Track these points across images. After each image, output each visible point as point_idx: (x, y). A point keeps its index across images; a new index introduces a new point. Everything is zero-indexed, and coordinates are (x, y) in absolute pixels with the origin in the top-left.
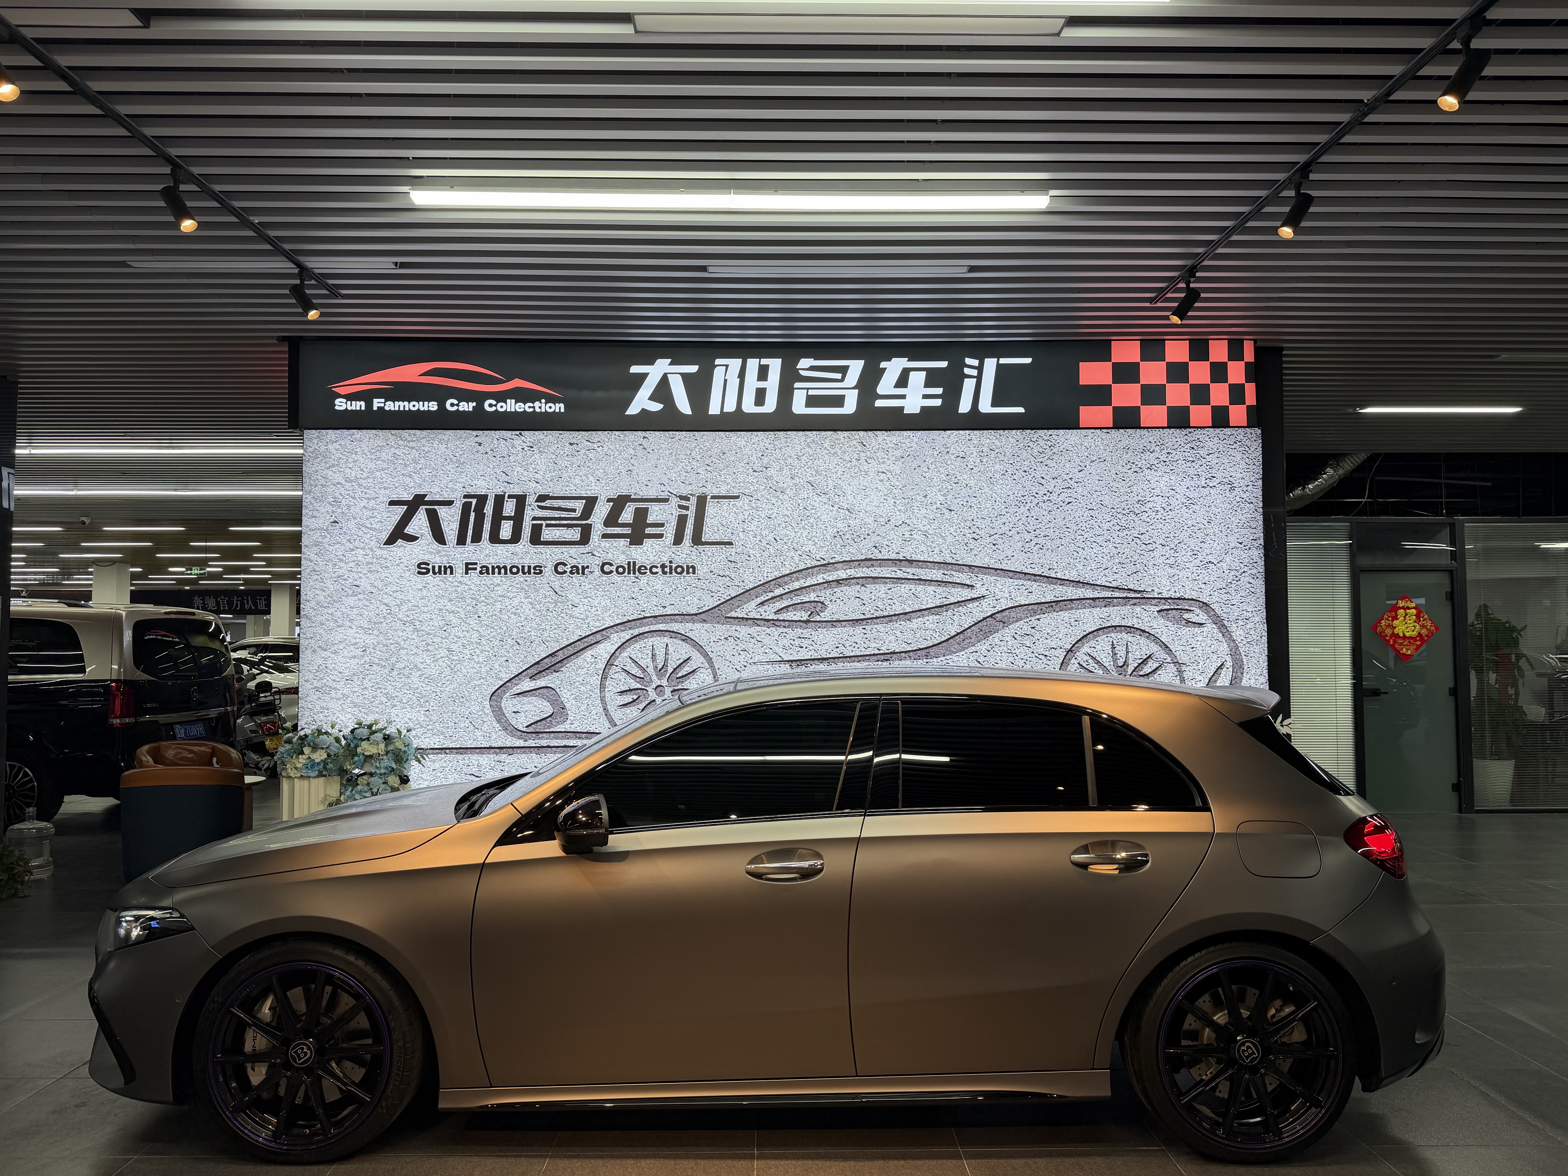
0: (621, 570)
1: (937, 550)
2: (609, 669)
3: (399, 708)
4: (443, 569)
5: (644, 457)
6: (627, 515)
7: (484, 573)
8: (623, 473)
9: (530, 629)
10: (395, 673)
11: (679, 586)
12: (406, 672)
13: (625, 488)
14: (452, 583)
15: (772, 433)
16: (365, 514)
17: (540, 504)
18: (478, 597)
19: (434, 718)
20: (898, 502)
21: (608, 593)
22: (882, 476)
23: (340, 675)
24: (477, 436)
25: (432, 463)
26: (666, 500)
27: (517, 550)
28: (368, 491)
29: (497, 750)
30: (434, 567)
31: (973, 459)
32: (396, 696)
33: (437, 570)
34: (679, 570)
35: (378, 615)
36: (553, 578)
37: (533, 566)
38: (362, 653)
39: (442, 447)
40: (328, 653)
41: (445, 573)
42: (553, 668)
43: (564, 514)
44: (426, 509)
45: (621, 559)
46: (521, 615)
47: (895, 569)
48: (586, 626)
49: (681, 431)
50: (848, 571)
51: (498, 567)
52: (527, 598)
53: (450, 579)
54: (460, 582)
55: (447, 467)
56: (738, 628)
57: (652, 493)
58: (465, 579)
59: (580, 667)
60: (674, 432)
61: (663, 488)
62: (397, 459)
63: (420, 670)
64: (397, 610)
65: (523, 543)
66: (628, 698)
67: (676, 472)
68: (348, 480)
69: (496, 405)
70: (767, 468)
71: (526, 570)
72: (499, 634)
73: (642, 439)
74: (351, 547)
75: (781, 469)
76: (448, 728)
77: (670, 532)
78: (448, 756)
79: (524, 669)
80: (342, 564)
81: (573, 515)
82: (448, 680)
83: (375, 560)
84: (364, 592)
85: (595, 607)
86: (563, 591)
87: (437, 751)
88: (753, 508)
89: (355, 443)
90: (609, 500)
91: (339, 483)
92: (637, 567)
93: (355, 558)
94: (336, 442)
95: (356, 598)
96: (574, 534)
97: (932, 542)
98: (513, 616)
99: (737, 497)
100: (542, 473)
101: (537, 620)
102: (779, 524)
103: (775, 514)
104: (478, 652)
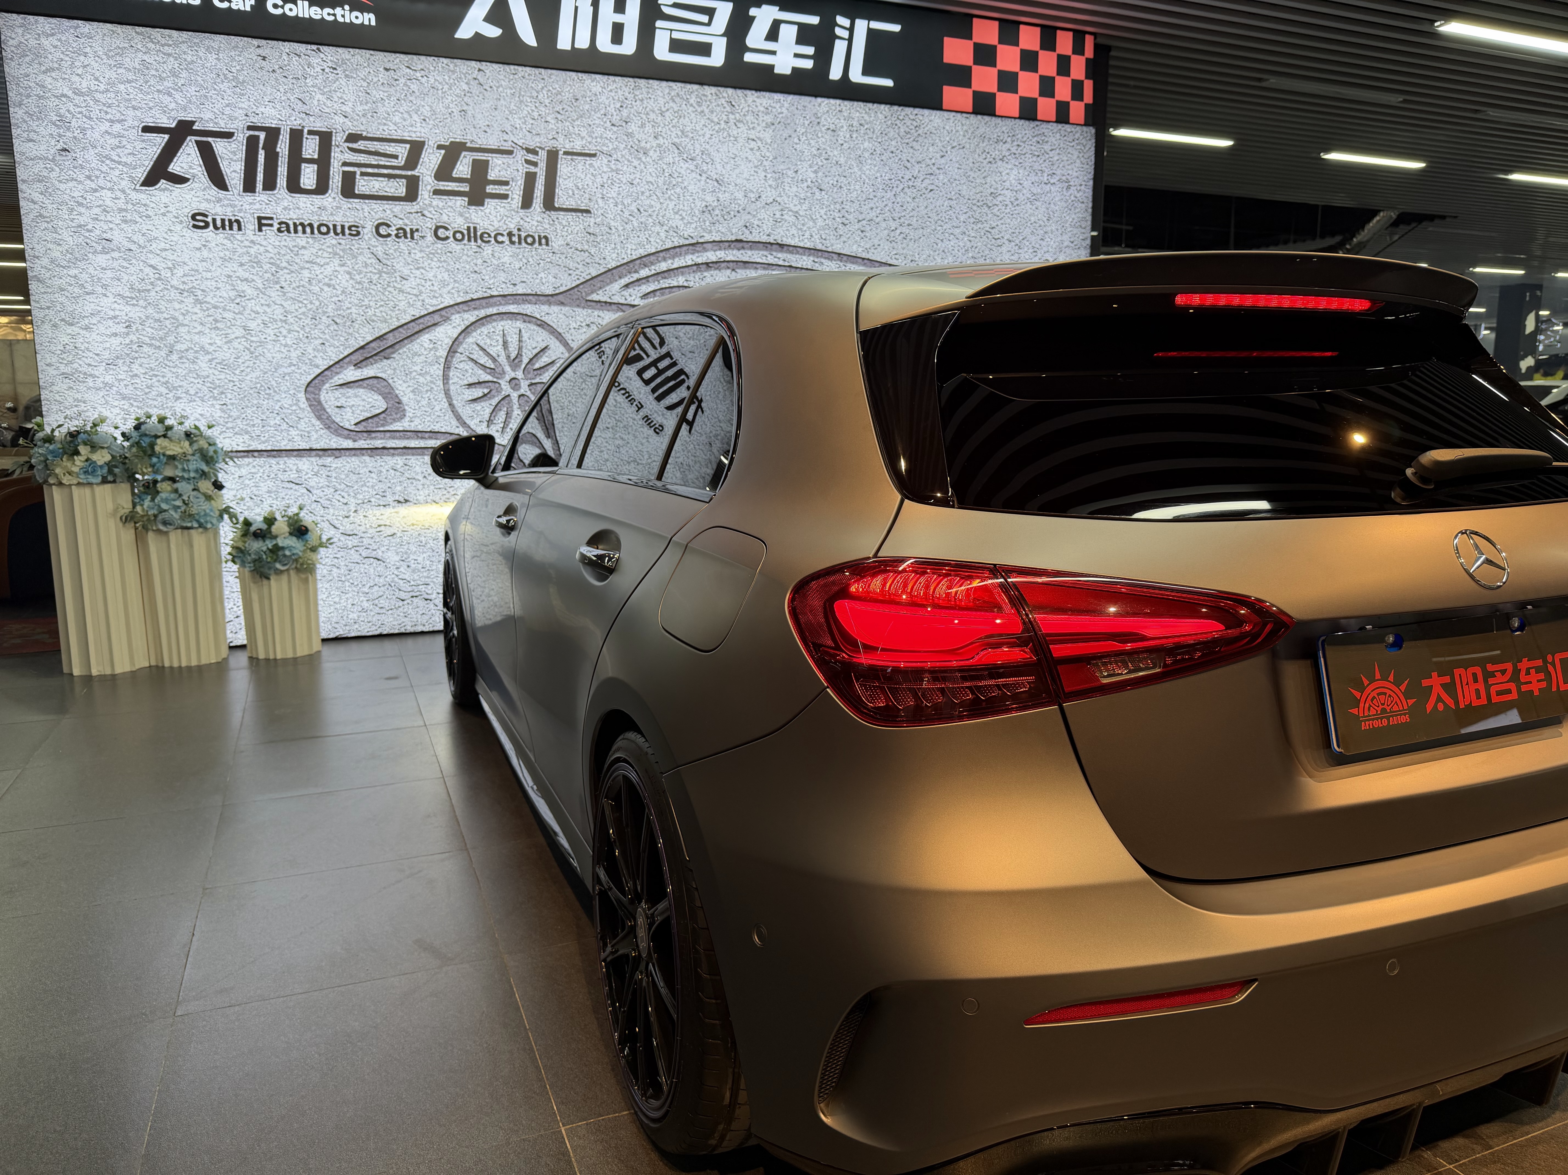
0: (459, 236)
1: (807, 235)
2: (452, 357)
3: (185, 400)
4: (227, 223)
5: (481, 95)
6: (463, 168)
7: (282, 232)
8: (455, 114)
9: (350, 306)
10: (174, 357)
11: (530, 260)
12: (190, 355)
13: (459, 132)
14: (242, 242)
15: (631, 80)
16: (108, 141)
17: (351, 145)
18: (278, 262)
19: (235, 414)
20: (769, 176)
21: (445, 265)
22: (753, 144)
23: (97, 358)
24: (259, 47)
25: (199, 79)
26: (510, 153)
27: (326, 203)
28: (109, 110)
29: (321, 453)
30: (214, 220)
31: (844, 133)
32: (180, 386)
33: (219, 223)
34: (530, 240)
35: (143, 280)
36: (374, 242)
37: (347, 225)
38: (125, 330)
39: (212, 57)
40: (75, 329)
41: (231, 228)
42: (382, 354)
43: (383, 161)
44: (196, 141)
45: (459, 223)
46: (337, 287)
47: (765, 253)
48: (420, 303)
49: (525, 66)
50: (718, 253)
51: (302, 224)
52: (343, 265)
53: (238, 237)
54: (252, 242)
55: (221, 86)
56: (601, 313)
57: (493, 143)
58: (259, 238)
59: (416, 354)
60: (516, 67)
61: (506, 137)
62: (148, 69)
63: (208, 353)
64: (169, 275)
65: (333, 195)
66: (478, 392)
67: (520, 118)
68: (78, 92)
69: (282, 7)
70: (626, 122)
71: (339, 230)
72: (310, 310)
73: (476, 72)
74: (93, 186)
75: (643, 126)
76: (254, 425)
77: (516, 193)
78: (258, 459)
79: (346, 354)
80: (83, 210)
81: (394, 162)
82: (248, 367)
83: (130, 207)
84: (119, 248)
85: (430, 280)
86: (388, 259)
87: (242, 454)
88: (612, 170)
89: (82, 40)
90: (440, 147)
91: (65, 96)
92: (479, 234)
93: (101, 202)
94: (53, 35)
95: (108, 256)
96: (399, 188)
97: (803, 225)
98: (326, 288)
99: (594, 155)
100: (350, 104)
101: (358, 293)
102: (643, 193)
103: (638, 180)
104: (284, 332)
